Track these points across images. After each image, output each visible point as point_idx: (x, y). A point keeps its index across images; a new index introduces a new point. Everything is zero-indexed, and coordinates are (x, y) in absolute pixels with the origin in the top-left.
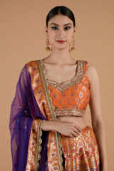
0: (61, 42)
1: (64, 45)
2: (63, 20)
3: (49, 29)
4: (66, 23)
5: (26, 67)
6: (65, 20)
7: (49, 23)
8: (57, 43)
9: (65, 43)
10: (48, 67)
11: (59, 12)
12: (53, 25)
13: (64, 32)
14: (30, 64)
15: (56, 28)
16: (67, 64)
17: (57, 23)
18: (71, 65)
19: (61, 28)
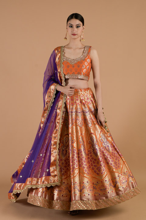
0: (74, 35)
1: (75, 37)
2: (76, 22)
3: (68, 27)
4: (77, 24)
5: (54, 51)
6: (78, 22)
7: (68, 23)
8: (72, 36)
9: (77, 35)
10: (66, 50)
11: (74, 17)
12: (70, 25)
13: (76, 29)
14: (57, 49)
15: (71, 26)
16: (78, 48)
17: (72, 24)
18: (80, 48)
19: (75, 27)
